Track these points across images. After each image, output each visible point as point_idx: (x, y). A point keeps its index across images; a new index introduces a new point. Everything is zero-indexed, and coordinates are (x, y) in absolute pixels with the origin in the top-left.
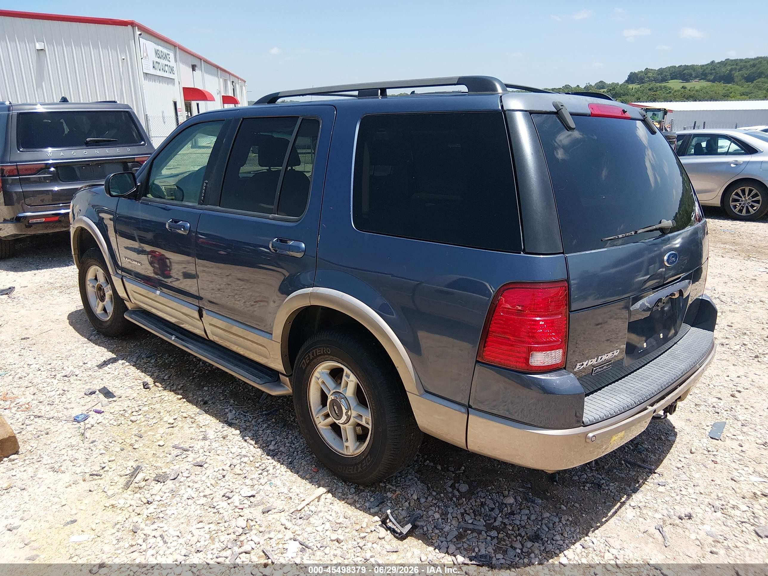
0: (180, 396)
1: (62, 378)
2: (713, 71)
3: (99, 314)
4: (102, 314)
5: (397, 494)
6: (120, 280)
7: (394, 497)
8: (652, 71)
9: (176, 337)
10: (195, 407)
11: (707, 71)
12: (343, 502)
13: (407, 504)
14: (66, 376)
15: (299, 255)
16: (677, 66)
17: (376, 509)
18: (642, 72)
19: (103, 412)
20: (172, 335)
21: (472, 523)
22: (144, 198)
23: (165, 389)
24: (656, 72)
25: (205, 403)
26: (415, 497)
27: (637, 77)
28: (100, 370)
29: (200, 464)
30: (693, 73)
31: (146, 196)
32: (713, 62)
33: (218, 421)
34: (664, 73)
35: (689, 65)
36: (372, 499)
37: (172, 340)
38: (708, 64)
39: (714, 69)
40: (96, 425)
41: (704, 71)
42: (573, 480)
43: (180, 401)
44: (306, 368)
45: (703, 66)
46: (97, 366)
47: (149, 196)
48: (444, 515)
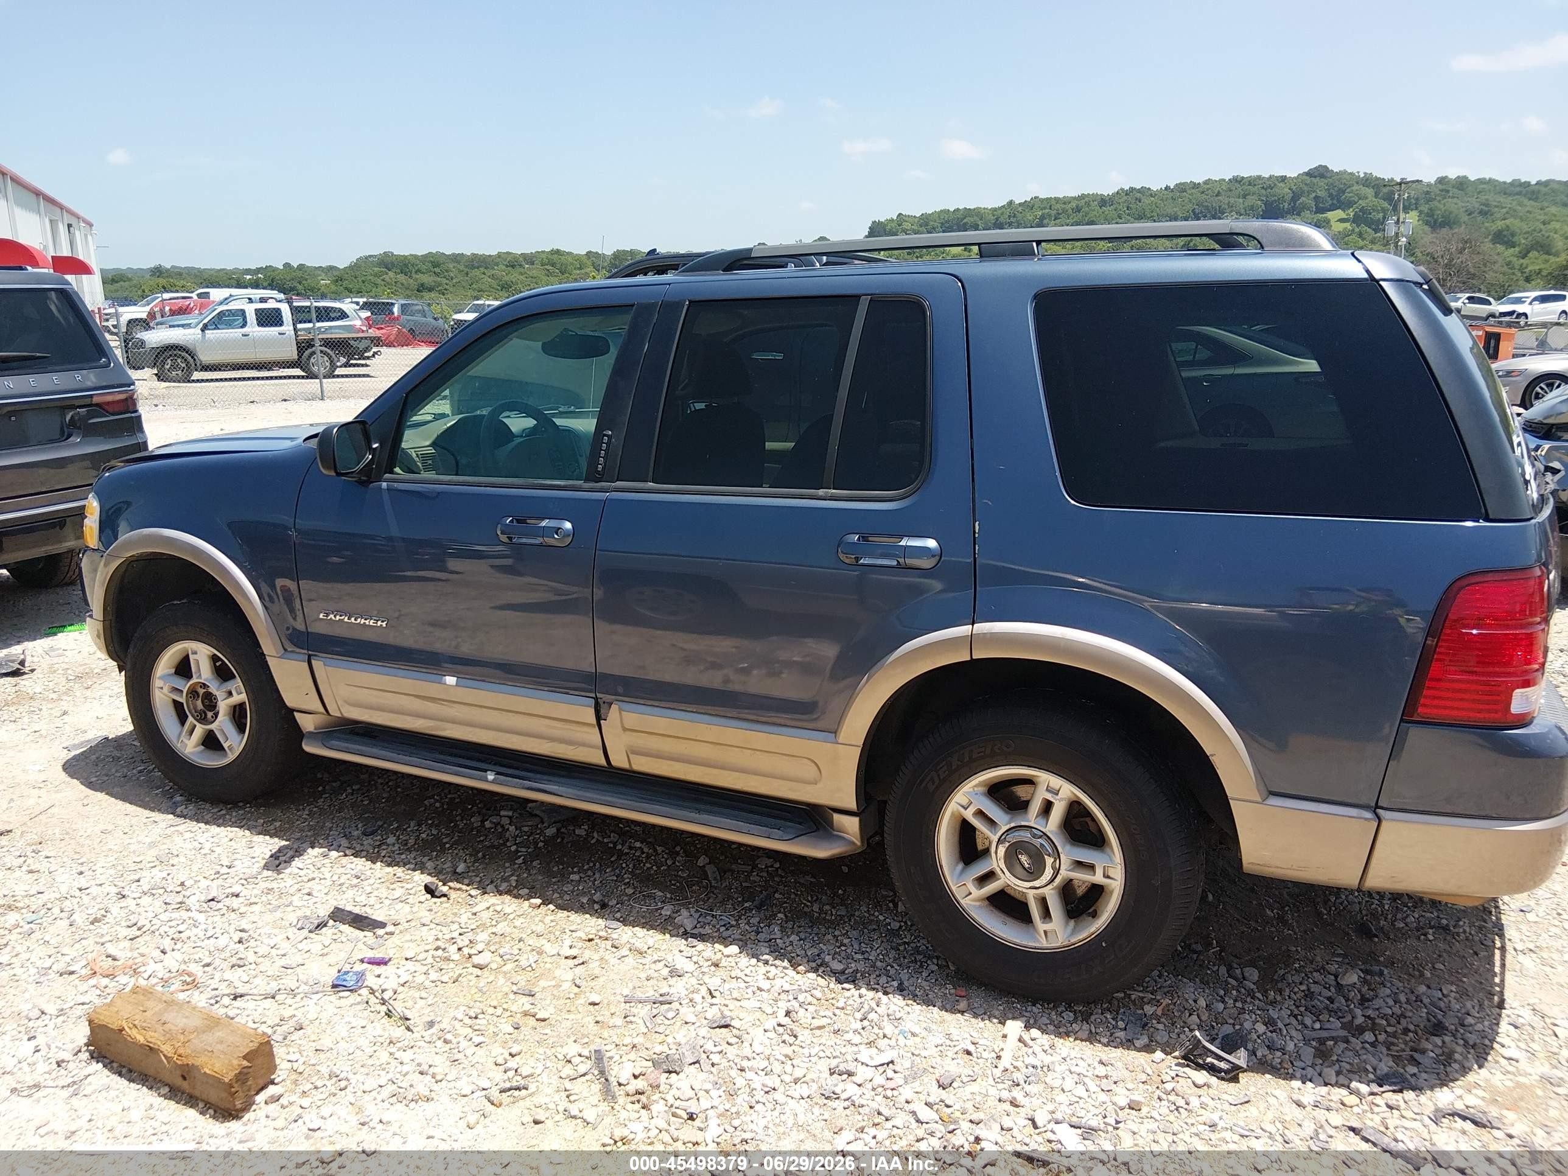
0: (538, 901)
1: (205, 905)
2: (1012, 219)
3: (192, 753)
4: (201, 752)
5: (1164, 1004)
6: (306, 665)
7: (1159, 1012)
8: (910, 220)
9: (498, 773)
10: (588, 916)
11: (1002, 220)
12: (1071, 1039)
13: (1194, 1018)
14: (213, 900)
15: (926, 563)
16: (952, 210)
17: (1144, 1040)
18: (892, 220)
19: (390, 960)
20: (486, 771)
21: (1321, 1029)
22: (387, 475)
23: (485, 893)
24: (916, 221)
25: (604, 906)
26: (1202, 1003)
27: (885, 230)
28: (282, 876)
29: (723, 1023)
30: (979, 223)
31: (392, 472)
32: (1011, 203)
33: (668, 936)
34: (932, 223)
35: (972, 207)
36: (1121, 1024)
37: (490, 781)
38: (1003, 206)
39: (1014, 217)
40: (401, 989)
41: (997, 219)
42: (1398, 929)
43: (537, 912)
44: (937, 788)
45: (995, 210)
46: (266, 867)
47: (397, 470)
48: (1270, 1023)
